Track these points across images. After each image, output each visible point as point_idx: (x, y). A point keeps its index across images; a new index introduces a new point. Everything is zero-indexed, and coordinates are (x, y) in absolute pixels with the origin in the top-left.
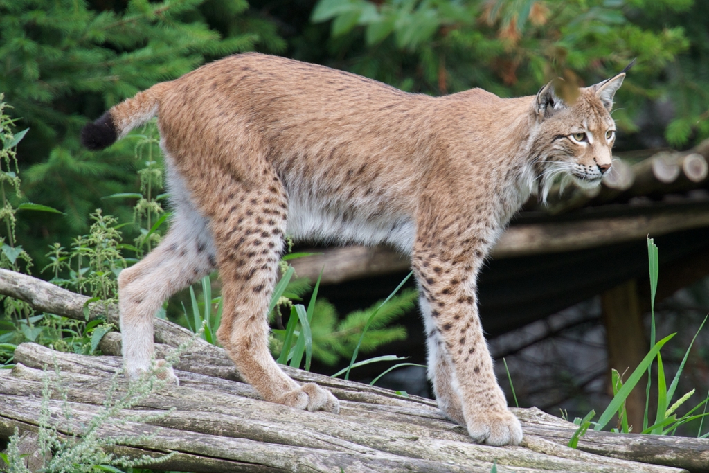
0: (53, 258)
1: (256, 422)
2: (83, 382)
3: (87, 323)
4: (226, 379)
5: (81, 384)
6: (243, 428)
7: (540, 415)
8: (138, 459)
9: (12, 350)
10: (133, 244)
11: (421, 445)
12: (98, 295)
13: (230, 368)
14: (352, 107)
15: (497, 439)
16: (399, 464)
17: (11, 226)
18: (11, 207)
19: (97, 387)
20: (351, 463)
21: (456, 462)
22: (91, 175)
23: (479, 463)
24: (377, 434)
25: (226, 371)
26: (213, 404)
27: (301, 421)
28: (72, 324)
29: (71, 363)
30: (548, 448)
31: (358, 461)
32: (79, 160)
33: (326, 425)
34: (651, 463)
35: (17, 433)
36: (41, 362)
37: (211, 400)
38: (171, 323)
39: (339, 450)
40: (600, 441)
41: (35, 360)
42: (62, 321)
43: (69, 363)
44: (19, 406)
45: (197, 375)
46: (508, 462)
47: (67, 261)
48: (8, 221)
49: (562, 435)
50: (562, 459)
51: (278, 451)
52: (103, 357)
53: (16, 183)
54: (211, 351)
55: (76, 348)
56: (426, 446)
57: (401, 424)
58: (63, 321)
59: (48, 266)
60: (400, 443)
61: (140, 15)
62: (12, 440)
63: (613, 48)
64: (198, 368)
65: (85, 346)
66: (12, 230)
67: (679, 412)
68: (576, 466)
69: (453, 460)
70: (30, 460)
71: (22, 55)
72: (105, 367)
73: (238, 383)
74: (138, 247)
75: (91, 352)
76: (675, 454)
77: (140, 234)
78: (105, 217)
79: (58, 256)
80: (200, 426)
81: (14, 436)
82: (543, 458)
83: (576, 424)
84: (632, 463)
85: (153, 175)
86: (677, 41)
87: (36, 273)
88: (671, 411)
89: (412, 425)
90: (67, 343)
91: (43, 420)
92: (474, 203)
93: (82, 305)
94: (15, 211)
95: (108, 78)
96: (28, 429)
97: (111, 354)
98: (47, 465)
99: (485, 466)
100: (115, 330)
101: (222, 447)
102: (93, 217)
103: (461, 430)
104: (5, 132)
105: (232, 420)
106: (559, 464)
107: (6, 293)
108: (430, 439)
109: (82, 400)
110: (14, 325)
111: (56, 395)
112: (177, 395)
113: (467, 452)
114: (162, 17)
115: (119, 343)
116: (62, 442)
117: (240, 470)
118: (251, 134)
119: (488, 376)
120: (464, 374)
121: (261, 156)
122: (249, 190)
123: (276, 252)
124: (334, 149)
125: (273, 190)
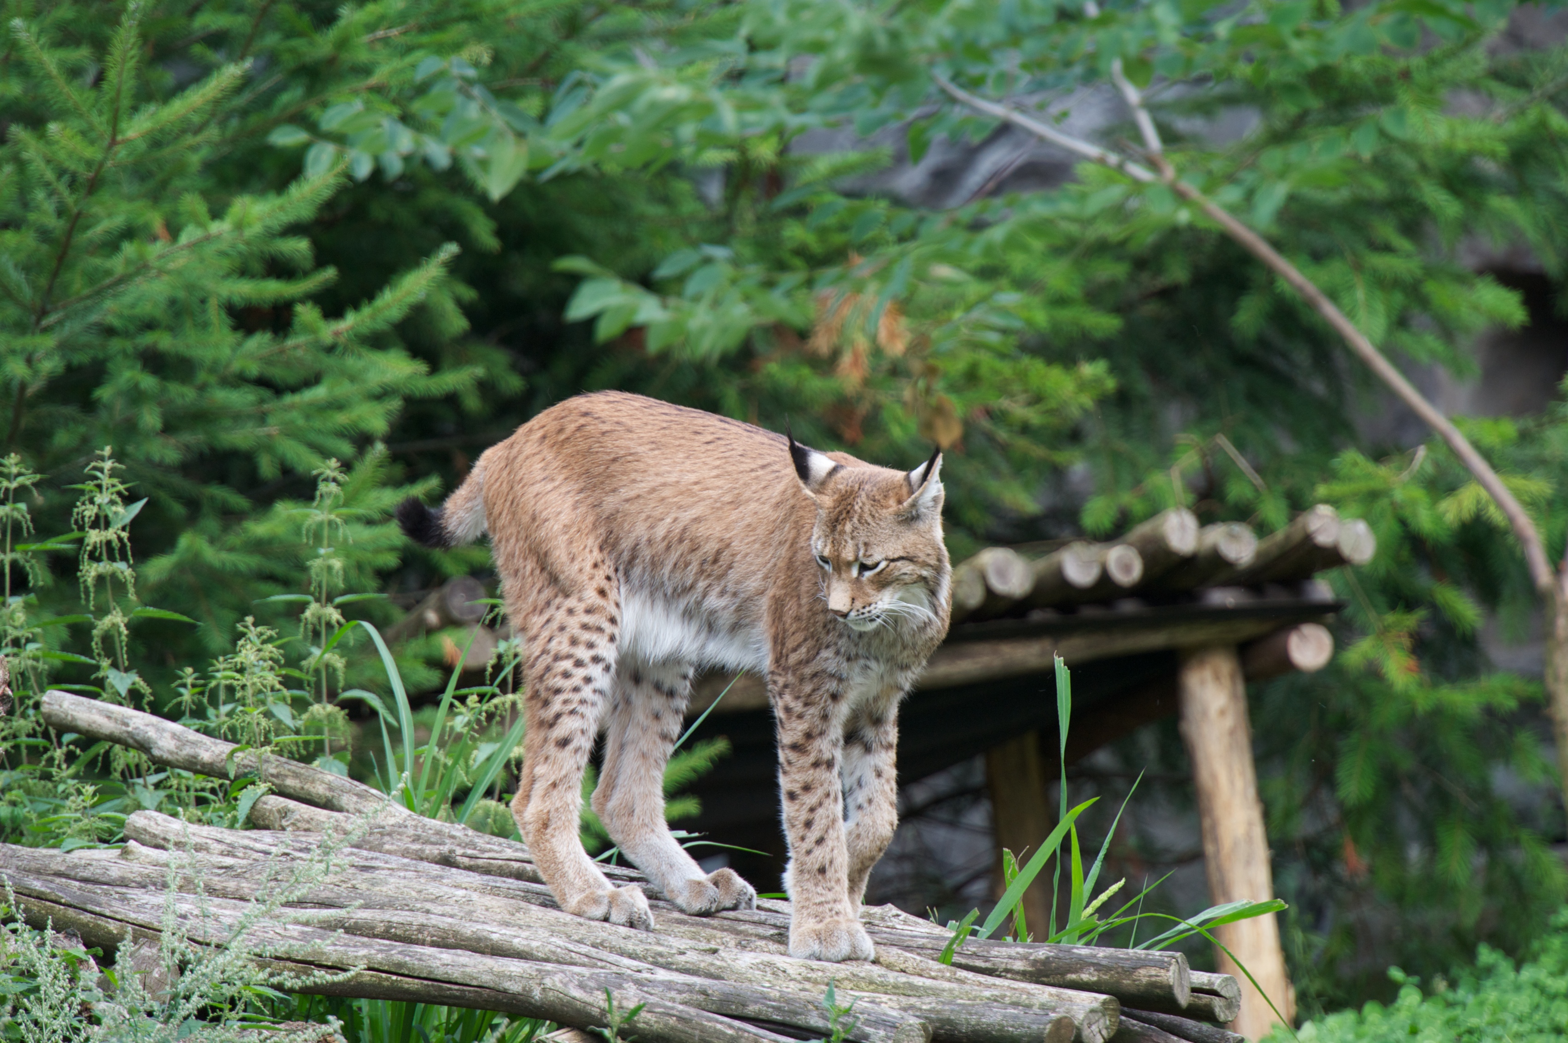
0: (182, 690)
1: (480, 927)
2: (226, 868)
3: (232, 782)
4: (437, 863)
5: (223, 871)
6: (462, 935)
7: (898, 915)
8: (309, 975)
9: (121, 824)
10: (301, 669)
11: (723, 960)
12: (248, 743)
13: (441, 848)
15: (832, 951)
16: (690, 988)
17: (121, 642)
18: (120, 614)
19: (247, 875)
20: (620, 987)
21: (774, 985)
22: (237, 573)
23: (808, 986)
24: (658, 943)
25: (436, 852)
26: (416, 900)
27: (545, 924)
28: (210, 785)
29: (208, 841)
30: (910, 965)
31: (631, 984)
32: (220, 549)
33: (583, 931)
34: (1060, 986)
35: (129, 937)
36: (165, 839)
37: (414, 894)
38: (356, 783)
39: (602, 968)
40: (985, 954)
41: (155, 836)
42: (194, 781)
43: (205, 840)
44: (131, 902)
45: (394, 858)
46: (851, 985)
47: (202, 693)
48: (116, 635)
49: (930, 946)
50: (931, 980)
51: (512, 969)
52: (255, 831)
53: (128, 578)
54: (413, 823)
55: (215, 819)
56: (729, 962)
57: (693, 929)
58: (197, 781)
59: (175, 701)
60: (692, 957)
61: (310, 338)
62: (122, 948)
63: (1003, 390)
64: (394, 847)
65: (229, 815)
66: (122, 648)
67: (1104, 911)
68: (951, 991)
69: (769, 981)
70: (147, 981)
71: (136, 396)
72: (258, 846)
73: (454, 870)
74: (307, 673)
75: (237, 826)
76: (1096, 973)
77: (310, 654)
78: (259, 629)
79: (189, 686)
80: (399, 932)
81: (125, 942)
82: (903, 979)
83: (951, 929)
84: (1033, 986)
85: (330, 568)
86: (1097, 381)
87: (156, 709)
88: (1090, 910)
89: (709, 931)
90: (203, 814)
91: (169, 921)
93: (224, 756)
94: (126, 620)
95: (262, 431)
96: (145, 937)
97: (266, 828)
98: (173, 985)
99: (817, 993)
100: (273, 793)
101: (430, 963)
102: (241, 629)
103: (781, 937)
104: (112, 502)
105: (445, 923)
106: (926, 989)
107: (114, 739)
108: (735, 951)
109: (224, 894)
110: (124, 787)
111: (187, 886)
112: (364, 886)
113: (790, 971)
114: (342, 340)
115: (279, 811)
116: (195, 953)
117: (456, 997)
118: (582, 509)
119: (838, 881)
120: (802, 872)
121: (592, 542)
122: (567, 596)
123: (595, 691)
124: (685, 530)
125: (602, 593)
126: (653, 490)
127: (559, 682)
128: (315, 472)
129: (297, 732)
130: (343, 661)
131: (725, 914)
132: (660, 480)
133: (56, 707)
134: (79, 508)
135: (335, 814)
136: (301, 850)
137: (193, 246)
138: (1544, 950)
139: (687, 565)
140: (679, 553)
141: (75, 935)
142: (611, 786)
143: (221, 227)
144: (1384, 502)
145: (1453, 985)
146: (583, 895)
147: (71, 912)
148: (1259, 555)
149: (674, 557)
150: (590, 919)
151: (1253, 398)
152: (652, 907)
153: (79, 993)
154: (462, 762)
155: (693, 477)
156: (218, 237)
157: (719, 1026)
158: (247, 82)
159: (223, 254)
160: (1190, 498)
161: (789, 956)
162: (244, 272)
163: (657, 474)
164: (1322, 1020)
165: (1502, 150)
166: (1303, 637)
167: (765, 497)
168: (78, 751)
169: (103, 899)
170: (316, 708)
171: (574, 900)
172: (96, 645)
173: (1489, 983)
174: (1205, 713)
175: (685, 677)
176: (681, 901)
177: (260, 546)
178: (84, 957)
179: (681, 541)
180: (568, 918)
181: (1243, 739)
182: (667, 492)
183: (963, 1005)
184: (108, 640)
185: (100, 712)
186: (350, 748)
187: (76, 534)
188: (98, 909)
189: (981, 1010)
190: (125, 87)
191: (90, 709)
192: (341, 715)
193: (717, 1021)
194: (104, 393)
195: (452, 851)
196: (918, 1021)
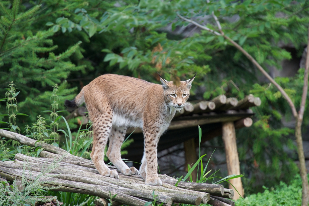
0: (26, 129)
1: (84, 178)
2: (35, 165)
3: (36, 148)
4: (76, 165)
6: (81, 179)
7: (167, 176)
8: (51, 188)
9: (14, 156)
10: (50, 125)
11: (132, 185)
12: (39, 140)
14: (131, 87)
15: (154, 184)
16: (126, 190)
17: (14, 120)
19: (39, 167)
20: (112, 190)
22: (37, 105)
23: (149, 190)
24: (120, 181)
25: (76, 162)
27: (97, 177)
28: (31, 148)
29: (31, 160)
30: (169, 186)
31: (114, 189)
32: (34, 101)
33: (105, 179)
34: (199, 191)
36: (23, 159)
37: (72, 171)
38: (60, 148)
39: (108, 186)
40: (184, 185)
41: (21, 158)
42: (29, 147)
44: (16, 172)
45: (68, 163)
46: (157, 191)
47: (30, 130)
49: (173, 183)
51: (91, 186)
52: (40, 158)
53: (16, 107)
54: (72, 157)
55: (33, 155)
56: (134, 185)
57: (126, 179)
59: (25, 131)
60: (126, 184)
61: (52, 59)
62: (14, 182)
63: (189, 70)
64: (68, 161)
65: (35, 154)
67: (207, 176)
68: (177, 192)
69: (141, 189)
71: (18, 70)
72: (41, 161)
73: (79, 166)
75: (37, 157)
76: (206, 189)
77: (51, 122)
78: (42, 117)
79: (28, 128)
80: (68, 178)
81: (15, 180)
82: (168, 189)
83: (177, 179)
84: (193, 191)
85: (56, 105)
86: (207, 69)
87: (21, 133)
88: (204, 176)
89: (130, 179)
90: (30, 154)
91: (23, 176)
92: (155, 116)
93: (34, 143)
94: (15, 115)
95: (42, 77)
96: (19, 179)
97: (43, 157)
98: (24, 189)
99: (151, 192)
100: (44, 150)
101: (75, 185)
102: (38, 117)
103: (144, 181)
104: (13, 92)
105: (78, 177)
106: (172, 191)
107: (13, 139)
108: (135, 183)
109: (34, 170)
110: (15, 148)
111: (27, 169)
112: (62, 169)
113: (145, 187)
114: (59, 60)
115: (45, 154)
116: (28, 182)
117: (80, 192)
118: (104, 97)
119: (155, 169)
120: (148, 167)
121: (106, 103)
122: (102, 114)
123: (107, 133)
124: (126, 100)
125: (109, 113)
126: (119, 92)
127: (100, 131)
128: (53, 86)
129: (49, 138)
130: (58, 124)
131: (133, 176)
132: (120, 90)
133: (2, 132)
134: (7, 93)
135: (56, 155)
136: (49, 162)
137: (29, 41)
138: (293, 183)
139: (126, 107)
140: (124, 104)
141: (5, 178)
142: (110, 151)
143: (35, 37)
144: (263, 94)
145: (275, 189)
146: (105, 172)
147: (4, 173)
148: (238, 104)
149: (123, 105)
150: (106, 176)
151: (238, 73)
152: (118, 174)
153: (5, 190)
154: (81, 144)
155: (127, 89)
156: (35, 39)
157: (131, 198)
158: (40, 8)
159: (35, 42)
160: (225, 92)
161: (145, 184)
162: (39, 46)
163: (119, 89)
164: (249, 196)
165: (287, 24)
166: (247, 120)
167: (141, 93)
168: (6, 141)
169: (10, 171)
170: (53, 133)
171: (103, 173)
172: (9, 120)
173: (282, 189)
174: (227, 135)
175: (125, 130)
176: (124, 173)
177: (42, 100)
178: (7, 183)
179: (125, 102)
180: (102, 176)
181: (235, 140)
182: (122, 93)
183: (179, 195)
184: (12, 119)
185: (10, 134)
186: (59, 141)
187: (6, 98)
188: (9, 173)
189: (183, 196)
190: (17, 9)
191: (8, 133)
192: (57, 134)
193: (131, 197)
194: (11, 69)
195: (79, 162)
196: (171, 198)
